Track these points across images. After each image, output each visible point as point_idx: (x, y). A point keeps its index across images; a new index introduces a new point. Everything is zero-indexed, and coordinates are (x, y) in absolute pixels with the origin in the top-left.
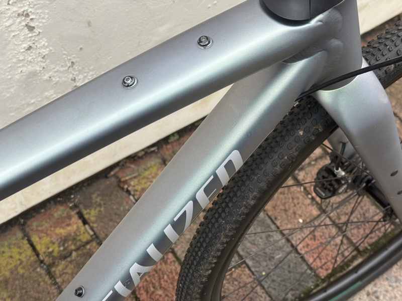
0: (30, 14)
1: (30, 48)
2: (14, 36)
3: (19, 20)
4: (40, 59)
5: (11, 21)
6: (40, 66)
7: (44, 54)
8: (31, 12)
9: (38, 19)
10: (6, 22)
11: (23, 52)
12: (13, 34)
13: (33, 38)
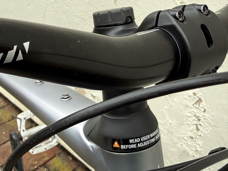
0: (201, 121)
1: (192, 138)
2: (188, 124)
3: (194, 118)
4: (194, 149)
5: (189, 115)
6: (192, 154)
7: (197, 149)
8: (202, 120)
9: (204, 128)
10: (188, 113)
11: (188, 136)
12: (188, 122)
13: (196, 135)
